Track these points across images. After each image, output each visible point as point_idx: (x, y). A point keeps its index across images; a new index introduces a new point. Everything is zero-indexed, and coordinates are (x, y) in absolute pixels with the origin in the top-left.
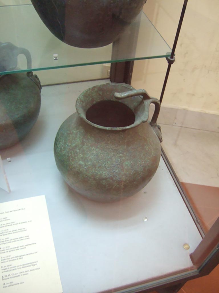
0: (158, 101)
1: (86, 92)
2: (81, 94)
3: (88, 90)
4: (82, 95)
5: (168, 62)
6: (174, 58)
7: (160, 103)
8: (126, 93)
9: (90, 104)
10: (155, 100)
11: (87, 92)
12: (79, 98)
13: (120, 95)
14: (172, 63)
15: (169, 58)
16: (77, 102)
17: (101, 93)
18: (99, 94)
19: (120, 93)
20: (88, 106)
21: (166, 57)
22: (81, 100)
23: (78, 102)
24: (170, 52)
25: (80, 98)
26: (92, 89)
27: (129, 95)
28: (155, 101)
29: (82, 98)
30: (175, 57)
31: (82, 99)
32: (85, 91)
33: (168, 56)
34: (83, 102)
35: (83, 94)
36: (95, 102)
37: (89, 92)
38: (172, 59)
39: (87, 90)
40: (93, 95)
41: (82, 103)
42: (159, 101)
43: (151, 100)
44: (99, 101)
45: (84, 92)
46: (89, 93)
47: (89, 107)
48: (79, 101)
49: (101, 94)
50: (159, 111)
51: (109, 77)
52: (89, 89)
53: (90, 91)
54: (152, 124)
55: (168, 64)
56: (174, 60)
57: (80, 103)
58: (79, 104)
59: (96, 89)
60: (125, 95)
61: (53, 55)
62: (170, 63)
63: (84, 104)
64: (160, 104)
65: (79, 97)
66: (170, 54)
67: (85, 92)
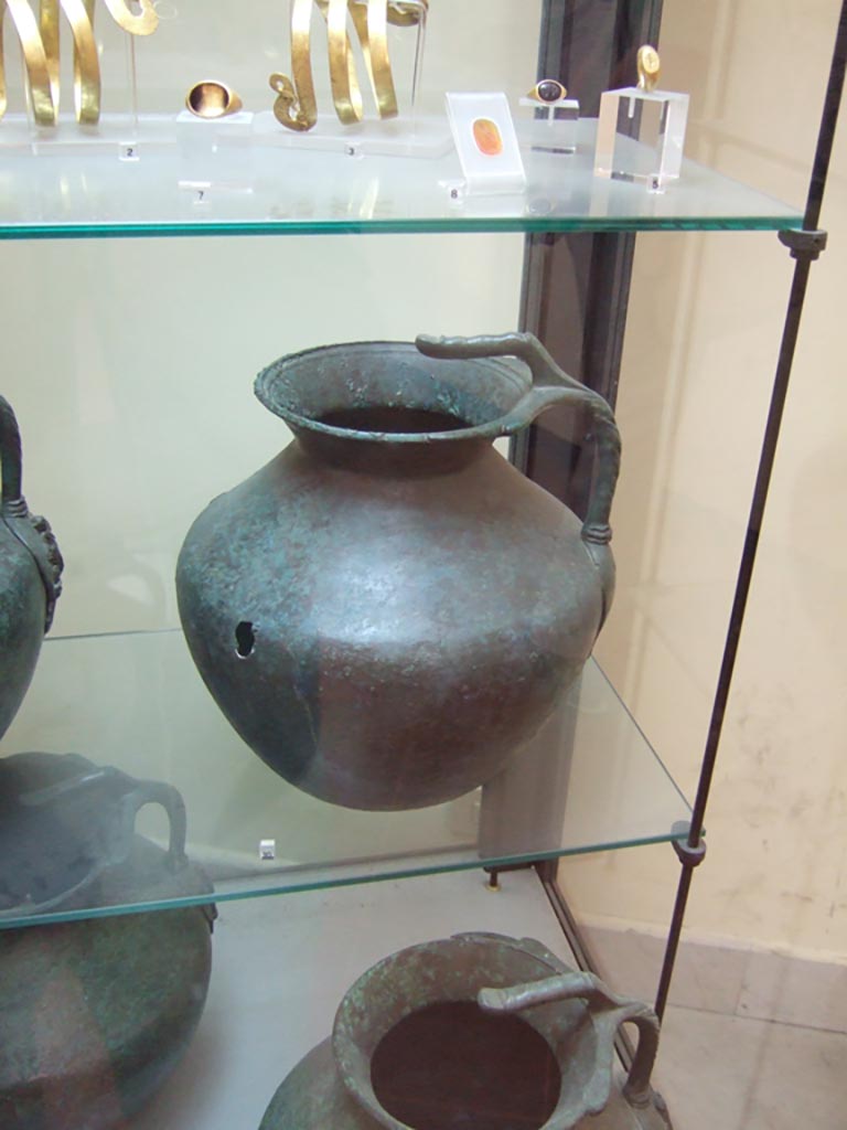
0: (650, 1011)
1: (376, 973)
2: (356, 983)
3: (382, 967)
4: (360, 989)
5: (681, 860)
6: (703, 843)
7: (655, 1018)
8: (523, 991)
9: (390, 1020)
10: (637, 1011)
11: (378, 973)
12: (346, 1003)
13: (500, 995)
14: (697, 863)
15: (683, 844)
16: (337, 1020)
17: (431, 973)
18: (426, 980)
19: (502, 991)
20: (380, 1028)
21: (674, 840)
22: (354, 1009)
23: (344, 1020)
24: (685, 819)
25: (351, 1001)
26: (398, 959)
27: (533, 997)
28: (638, 1014)
29: (357, 999)
30: (704, 838)
31: (358, 1004)
32: (371, 969)
33: (681, 836)
34: (361, 1016)
35: (363, 984)
36: (407, 1010)
37: (386, 972)
38: (693, 851)
39: (378, 967)
40: (402, 983)
41: (357, 1020)
42: (653, 1011)
43: (619, 1013)
44: (423, 1003)
45: (366, 974)
46: (386, 977)
47: (386, 1031)
48: (346, 1014)
49: (433, 978)
50: (655, 1049)
51: (472, 841)
52: (388, 961)
53: (391, 966)
54: (633, 1096)
55: (680, 866)
56: (702, 856)
57: (349, 1021)
58: (347, 1026)
59: (413, 961)
60: (519, 997)
61: (259, 843)
62: (690, 862)
63: (366, 1022)
64: (657, 1023)
65: (346, 998)
66: (687, 829)
67: (370, 974)
